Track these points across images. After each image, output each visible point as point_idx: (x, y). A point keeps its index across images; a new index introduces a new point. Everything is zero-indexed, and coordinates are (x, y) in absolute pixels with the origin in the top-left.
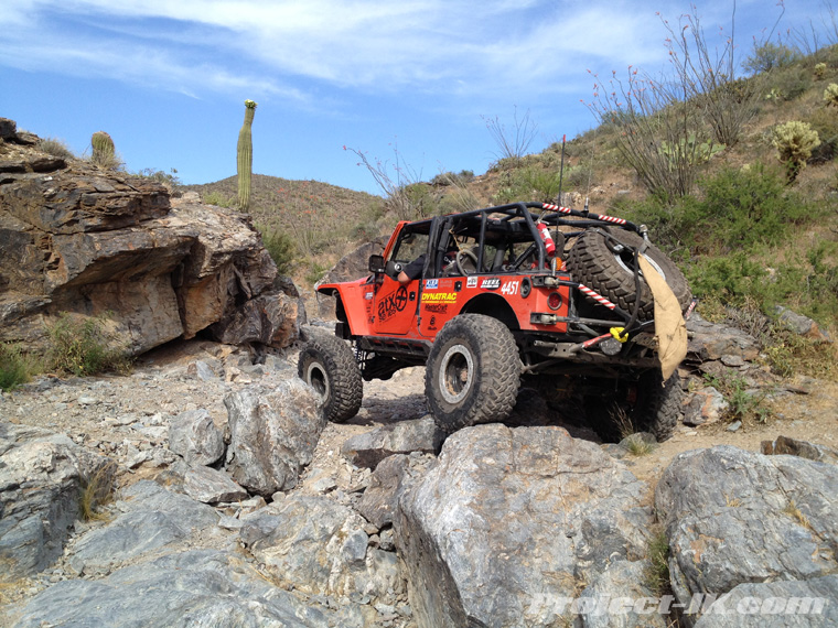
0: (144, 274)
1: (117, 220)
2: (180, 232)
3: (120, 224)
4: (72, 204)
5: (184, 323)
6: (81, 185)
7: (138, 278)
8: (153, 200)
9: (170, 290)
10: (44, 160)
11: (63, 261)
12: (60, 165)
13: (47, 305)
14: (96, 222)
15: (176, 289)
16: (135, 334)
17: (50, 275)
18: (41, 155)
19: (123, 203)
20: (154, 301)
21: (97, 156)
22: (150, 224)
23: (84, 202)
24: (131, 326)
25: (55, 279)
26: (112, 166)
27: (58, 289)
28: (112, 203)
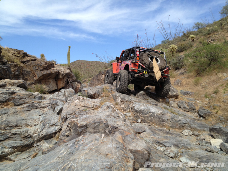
0: (50, 78)
1: (45, 69)
2: (56, 70)
3: (46, 69)
4: (38, 66)
5: (57, 87)
6: (39, 63)
7: (49, 79)
8: (51, 65)
9: (55, 81)
10: (33, 59)
11: (37, 76)
12: (35, 60)
13: (34, 83)
14: (42, 69)
15: (56, 81)
16: (49, 88)
17: (35, 78)
18: (32, 58)
19: (46, 66)
20: (52, 83)
21: (41, 58)
22: (51, 69)
23: (40, 66)
24: (48, 87)
25: (35, 79)
26: (44, 60)
27: (36, 80)
28: (44, 66)
